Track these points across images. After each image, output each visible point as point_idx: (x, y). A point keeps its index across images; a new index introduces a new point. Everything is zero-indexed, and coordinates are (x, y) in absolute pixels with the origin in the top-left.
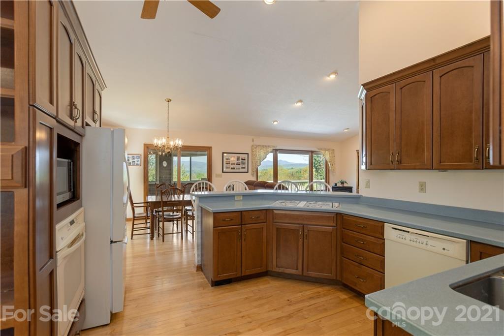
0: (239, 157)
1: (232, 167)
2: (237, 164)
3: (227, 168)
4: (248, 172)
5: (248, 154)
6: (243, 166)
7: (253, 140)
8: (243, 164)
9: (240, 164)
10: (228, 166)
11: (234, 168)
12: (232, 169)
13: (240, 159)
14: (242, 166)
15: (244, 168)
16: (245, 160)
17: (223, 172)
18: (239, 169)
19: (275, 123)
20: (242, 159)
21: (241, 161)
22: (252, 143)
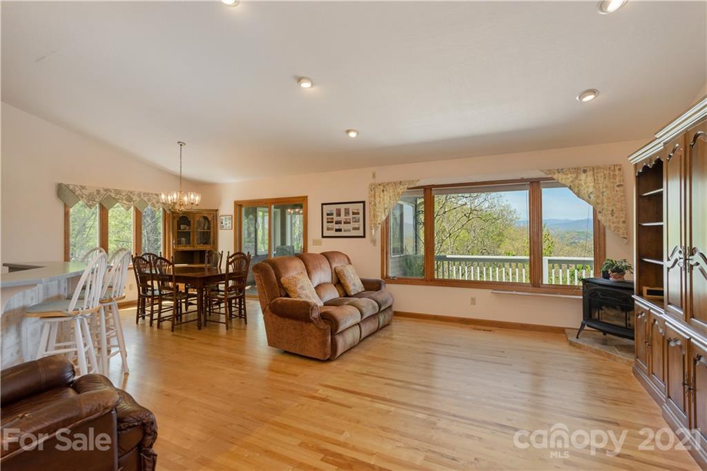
0: (348, 209)
1: (337, 228)
2: (345, 223)
3: (328, 229)
4: (364, 237)
5: (364, 202)
6: (356, 225)
7: (374, 176)
8: (356, 222)
9: (349, 223)
10: (330, 225)
11: (339, 230)
12: (337, 230)
13: (351, 213)
14: (353, 225)
15: (357, 229)
16: (358, 213)
17: (323, 237)
18: (349, 230)
19: (353, 135)
20: (354, 213)
21: (351, 216)
22: (372, 181)
